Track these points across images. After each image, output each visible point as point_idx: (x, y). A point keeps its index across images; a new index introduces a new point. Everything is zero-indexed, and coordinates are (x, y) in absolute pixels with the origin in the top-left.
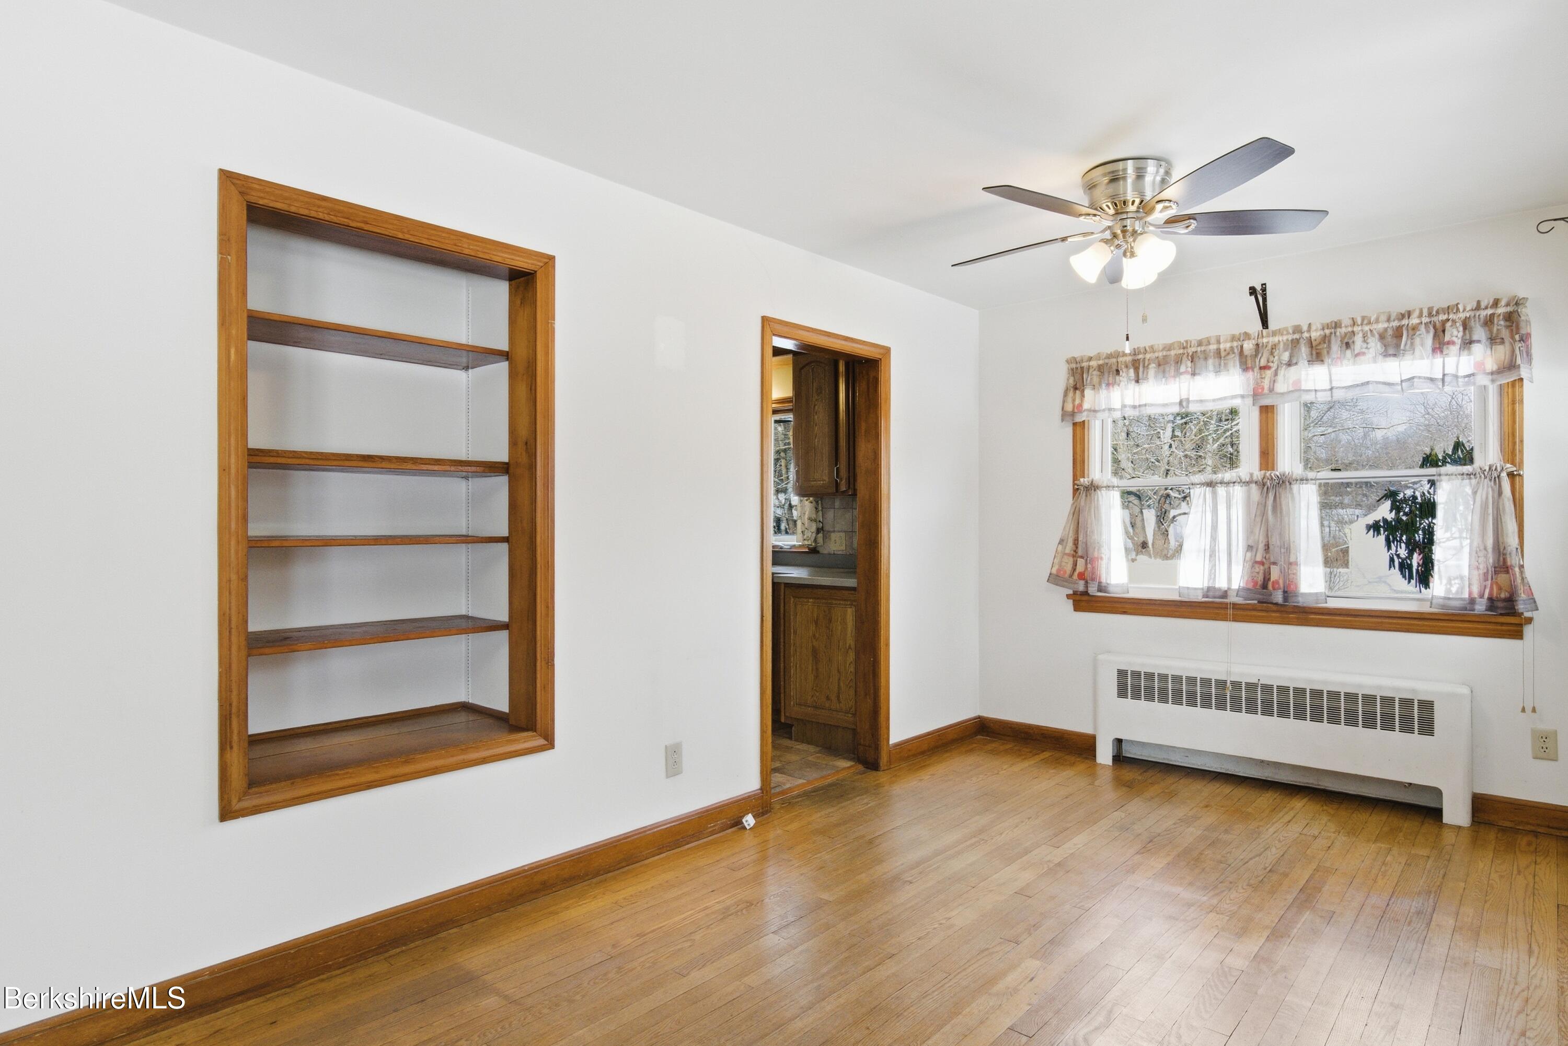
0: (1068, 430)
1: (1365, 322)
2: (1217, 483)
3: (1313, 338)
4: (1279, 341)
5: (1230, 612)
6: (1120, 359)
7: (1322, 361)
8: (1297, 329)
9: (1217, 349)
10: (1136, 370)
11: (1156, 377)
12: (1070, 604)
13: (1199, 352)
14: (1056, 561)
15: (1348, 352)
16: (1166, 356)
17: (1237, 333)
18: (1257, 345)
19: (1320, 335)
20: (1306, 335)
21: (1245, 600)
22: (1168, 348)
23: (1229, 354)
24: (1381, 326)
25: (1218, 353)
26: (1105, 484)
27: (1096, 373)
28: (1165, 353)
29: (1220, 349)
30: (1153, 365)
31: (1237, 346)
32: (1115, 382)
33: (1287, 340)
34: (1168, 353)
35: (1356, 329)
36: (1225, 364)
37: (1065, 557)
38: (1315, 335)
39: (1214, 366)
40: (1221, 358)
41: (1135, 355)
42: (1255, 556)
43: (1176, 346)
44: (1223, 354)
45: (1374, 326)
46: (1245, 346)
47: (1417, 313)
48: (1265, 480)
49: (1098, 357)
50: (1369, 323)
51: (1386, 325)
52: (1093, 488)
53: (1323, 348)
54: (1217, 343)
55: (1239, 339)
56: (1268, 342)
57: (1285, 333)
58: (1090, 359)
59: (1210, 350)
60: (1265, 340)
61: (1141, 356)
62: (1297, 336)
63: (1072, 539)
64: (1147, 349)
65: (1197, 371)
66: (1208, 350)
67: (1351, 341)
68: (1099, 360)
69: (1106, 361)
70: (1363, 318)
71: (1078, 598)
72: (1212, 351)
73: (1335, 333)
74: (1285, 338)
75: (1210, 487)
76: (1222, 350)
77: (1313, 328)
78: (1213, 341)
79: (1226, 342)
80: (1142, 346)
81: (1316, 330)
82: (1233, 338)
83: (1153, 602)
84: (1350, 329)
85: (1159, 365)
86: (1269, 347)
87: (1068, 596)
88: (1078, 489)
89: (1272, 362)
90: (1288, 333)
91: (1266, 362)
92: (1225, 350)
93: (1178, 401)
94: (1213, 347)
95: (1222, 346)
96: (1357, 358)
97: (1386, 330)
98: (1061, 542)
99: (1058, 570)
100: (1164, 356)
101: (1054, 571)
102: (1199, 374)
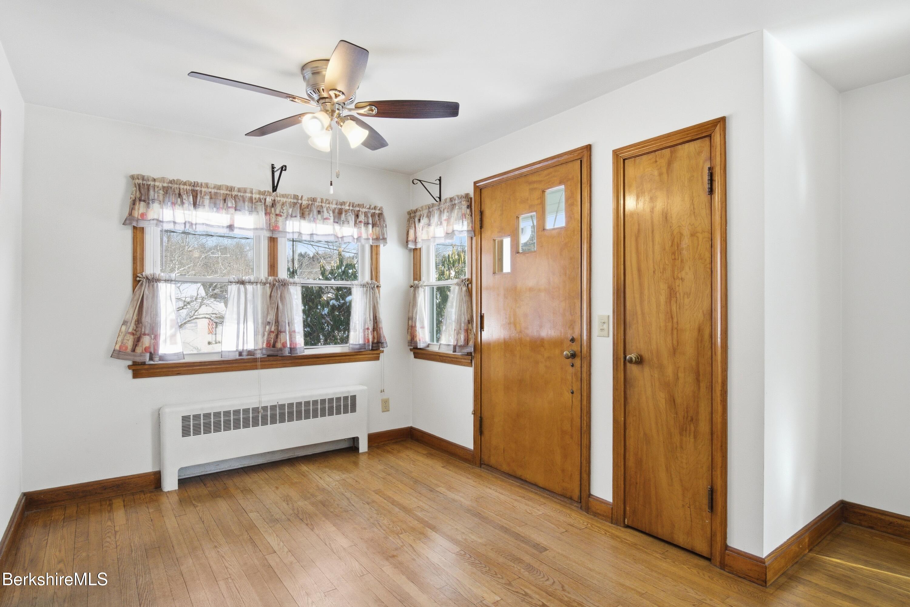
0: (128, 233)
1: (327, 202)
2: (246, 282)
3: (303, 204)
4: (286, 201)
5: (259, 364)
6: (182, 187)
7: (305, 218)
8: (296, 197)
9: (251, 197)
10: (195, 198)
11: (209, 206)
12: (130, 373)
13: (239, 195)
14: (120, 339)
15: (319, 216)
16: (217, 193)
17: (262, 190)
18: (274, 200)
19: (307, 203)
20: (300, 201)
21: (263, 355)
22: (219, 187)
23: (257, 201)
24: (334, 206)
25: (251, 199)
26: (164, 278)
27: (161, 192)
28: (216, 191)
29: (252, 197)
30: (208, 197)
31: (263, 199)
32: (177, 203)
33: (290, 202)
34: (218, 191)
35: (323, 205)
36: (255, 207)
37: (128, 335)
38: (305, 203)
39: (248, 207)
40: (252, 203)
41: (194, 186)
42: (271, 328)
43: (224, 188)
44: (254, 201)
45: (331, 206)
46: (267, 199)
47: (348, 204)
48: (275, 282)
49: (163, 180)
50: (329, 203)
51: (336, 206)
52: (153, 280)
53: (306, 211)
54: (250, 193)
55: (264, 194)
56: (280, 200)
57: (289, 197)
58: (154, 180)
59: (246, 196)
60: (279, 199)
61: (198, 188)
62: (295, 201)
63: (134, 320)
64: (203, 184)
65: (238, 208)
66: (245, 197)
67: (321, 211)
68: (164, 183)
69: (170, 185)
70: (327, 200)
71: (134, 368)
72: (247, 197)
73: (314, 205)
74: (289, 200)
75: (243, 284)
76: (254, 198)
77: (304, 199)
78: (248, 191)
79: (256, 193)
80: (200, 181)
81: (305, 200)
82: (260, 193)
83: (203, 364)
84: (320, 204)
85: (211, 198)
86: (281, 203)
87: (129, 367)
88: (139, 281)
89: (282, 213)
90: (291, 198)
91: (279, 212)
92: (255, 199)
93: (184, 222)
94: (249, 195)
95: (254, 196)
96: (325, 221)
97: (335, 209)
98: (125, 323)
99: (120, 347)
100: (215, 192)
101: (117, 348)
102: (240, 210)
